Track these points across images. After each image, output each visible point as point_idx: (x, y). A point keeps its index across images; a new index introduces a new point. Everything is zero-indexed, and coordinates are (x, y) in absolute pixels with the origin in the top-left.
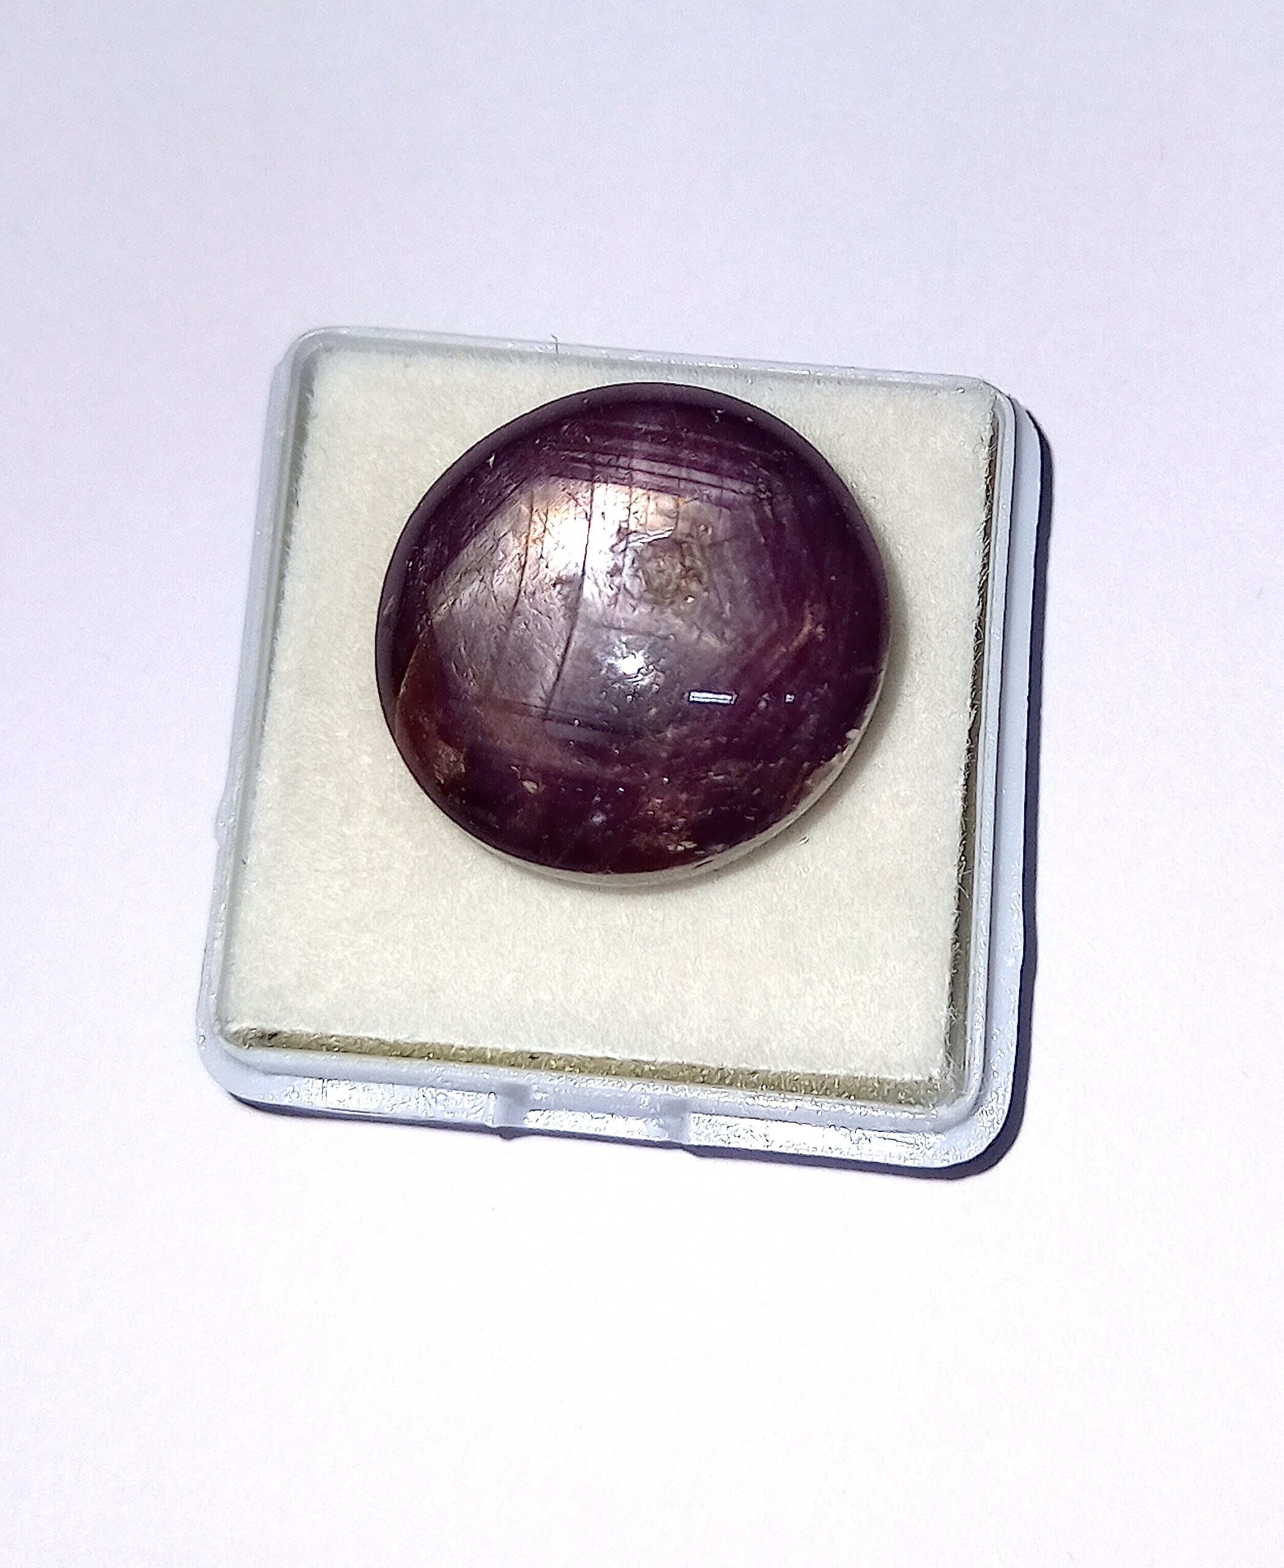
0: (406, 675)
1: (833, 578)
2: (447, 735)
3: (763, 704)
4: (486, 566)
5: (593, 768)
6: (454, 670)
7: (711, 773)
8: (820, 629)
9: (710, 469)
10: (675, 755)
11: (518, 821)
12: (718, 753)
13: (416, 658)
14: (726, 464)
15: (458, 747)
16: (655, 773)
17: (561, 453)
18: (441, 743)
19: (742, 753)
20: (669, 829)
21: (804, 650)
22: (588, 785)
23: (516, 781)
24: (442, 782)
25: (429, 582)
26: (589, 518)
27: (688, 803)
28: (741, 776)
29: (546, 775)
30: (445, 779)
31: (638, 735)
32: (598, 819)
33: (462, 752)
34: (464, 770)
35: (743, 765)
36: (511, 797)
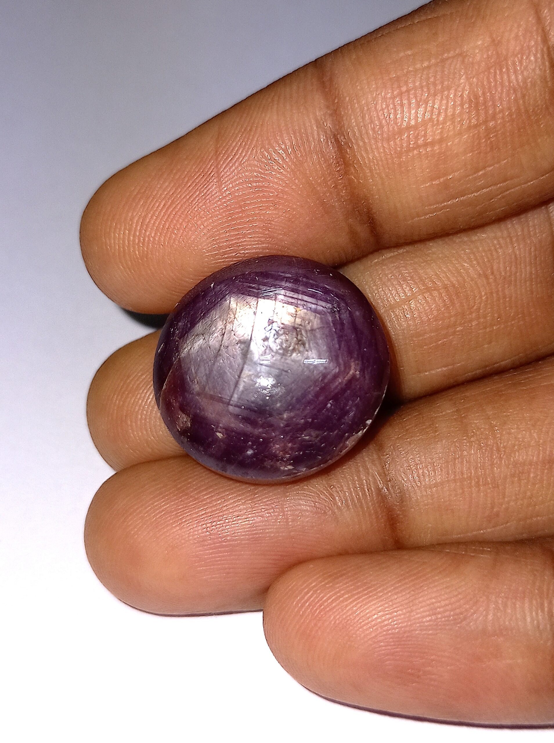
0: (167, 380)
1: (365, 350)
2: (183, 409)
3: (329, 405)
4: (206, 333)
5: (249, 429)
6: (189, 379)
7: (303, 435)
8: (358, 373)
9: (312, 296)
10: (287, 425)
11: (214, 449)
12: (306, 426)
13: (171, 372)
15: (188, 415)
16: (278, 433)
17: (244, 284)
18: (180, 412)
19: (319, 427)
20: (282, 459)
21: (350, 381)
22: (247, 436)
23: (213, 432)
24: (180, 430)
25: (180, 338)
26: (255, 313)
27: (292, 449)
28: (317, 437)
29: (228, 430)
30: (181, 429)
31: (271, 415)
32: (250, 452)
33: (189, 417)
34: (190, 426)
35: (317, 432)
36: (210, 440)
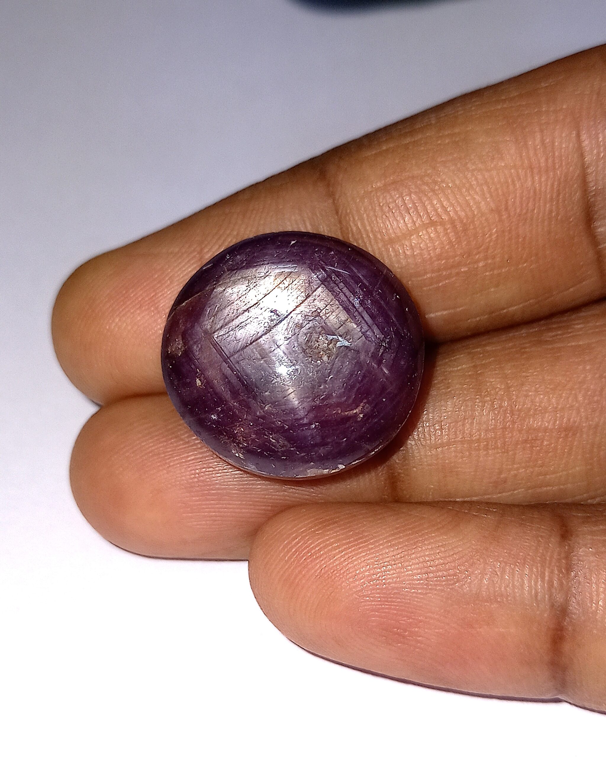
0: (190, 300)
1: (384, 400)
2: (185, 336)
3: (313, 426)
4: (252, 282)
5: (227, 395)
6: (208, 313)
7: (271, 436)
8: (361, 416)
9: (372, 316)
10: (263, 418)
11: (185, 391)
12: (280, 431)
13: (199, 296)
14: (380, 320)
15: (185, 344)
16: (249, 418)
17: (321, 262)
18: (180, 336)
19: (290, 439)
20: (238, 444)
21: (348, 418)
22: (220, 401)
23: (195, 375)
24: (169, 352)
25: (228, 270)
26: (308, 296)
27: (253, 440)
28: (282, 447)
29: (208, 383)
30: (171, 353)
31: (255, 398)
32: (214, 417)
33: (185, 347)
34: (180, 355)
35: (286, 443)
36: (188, 380)
